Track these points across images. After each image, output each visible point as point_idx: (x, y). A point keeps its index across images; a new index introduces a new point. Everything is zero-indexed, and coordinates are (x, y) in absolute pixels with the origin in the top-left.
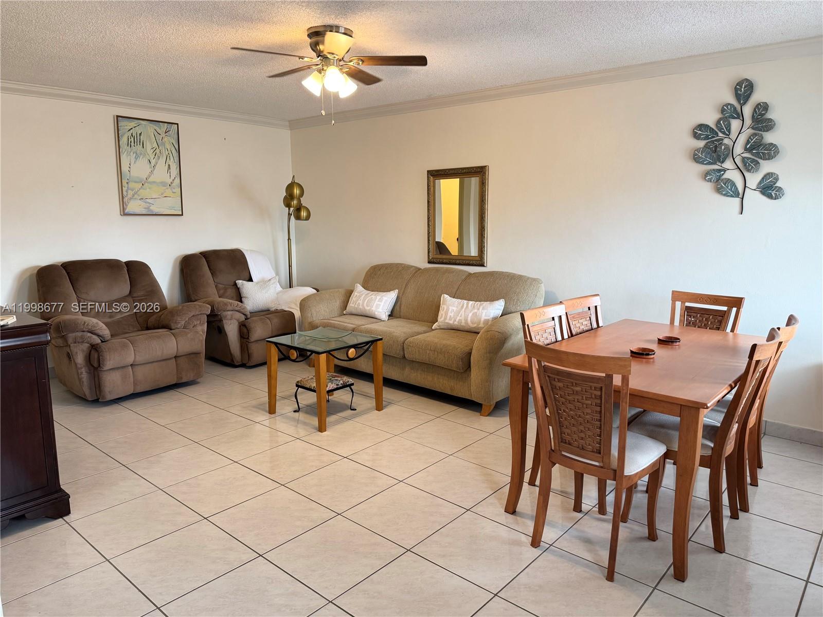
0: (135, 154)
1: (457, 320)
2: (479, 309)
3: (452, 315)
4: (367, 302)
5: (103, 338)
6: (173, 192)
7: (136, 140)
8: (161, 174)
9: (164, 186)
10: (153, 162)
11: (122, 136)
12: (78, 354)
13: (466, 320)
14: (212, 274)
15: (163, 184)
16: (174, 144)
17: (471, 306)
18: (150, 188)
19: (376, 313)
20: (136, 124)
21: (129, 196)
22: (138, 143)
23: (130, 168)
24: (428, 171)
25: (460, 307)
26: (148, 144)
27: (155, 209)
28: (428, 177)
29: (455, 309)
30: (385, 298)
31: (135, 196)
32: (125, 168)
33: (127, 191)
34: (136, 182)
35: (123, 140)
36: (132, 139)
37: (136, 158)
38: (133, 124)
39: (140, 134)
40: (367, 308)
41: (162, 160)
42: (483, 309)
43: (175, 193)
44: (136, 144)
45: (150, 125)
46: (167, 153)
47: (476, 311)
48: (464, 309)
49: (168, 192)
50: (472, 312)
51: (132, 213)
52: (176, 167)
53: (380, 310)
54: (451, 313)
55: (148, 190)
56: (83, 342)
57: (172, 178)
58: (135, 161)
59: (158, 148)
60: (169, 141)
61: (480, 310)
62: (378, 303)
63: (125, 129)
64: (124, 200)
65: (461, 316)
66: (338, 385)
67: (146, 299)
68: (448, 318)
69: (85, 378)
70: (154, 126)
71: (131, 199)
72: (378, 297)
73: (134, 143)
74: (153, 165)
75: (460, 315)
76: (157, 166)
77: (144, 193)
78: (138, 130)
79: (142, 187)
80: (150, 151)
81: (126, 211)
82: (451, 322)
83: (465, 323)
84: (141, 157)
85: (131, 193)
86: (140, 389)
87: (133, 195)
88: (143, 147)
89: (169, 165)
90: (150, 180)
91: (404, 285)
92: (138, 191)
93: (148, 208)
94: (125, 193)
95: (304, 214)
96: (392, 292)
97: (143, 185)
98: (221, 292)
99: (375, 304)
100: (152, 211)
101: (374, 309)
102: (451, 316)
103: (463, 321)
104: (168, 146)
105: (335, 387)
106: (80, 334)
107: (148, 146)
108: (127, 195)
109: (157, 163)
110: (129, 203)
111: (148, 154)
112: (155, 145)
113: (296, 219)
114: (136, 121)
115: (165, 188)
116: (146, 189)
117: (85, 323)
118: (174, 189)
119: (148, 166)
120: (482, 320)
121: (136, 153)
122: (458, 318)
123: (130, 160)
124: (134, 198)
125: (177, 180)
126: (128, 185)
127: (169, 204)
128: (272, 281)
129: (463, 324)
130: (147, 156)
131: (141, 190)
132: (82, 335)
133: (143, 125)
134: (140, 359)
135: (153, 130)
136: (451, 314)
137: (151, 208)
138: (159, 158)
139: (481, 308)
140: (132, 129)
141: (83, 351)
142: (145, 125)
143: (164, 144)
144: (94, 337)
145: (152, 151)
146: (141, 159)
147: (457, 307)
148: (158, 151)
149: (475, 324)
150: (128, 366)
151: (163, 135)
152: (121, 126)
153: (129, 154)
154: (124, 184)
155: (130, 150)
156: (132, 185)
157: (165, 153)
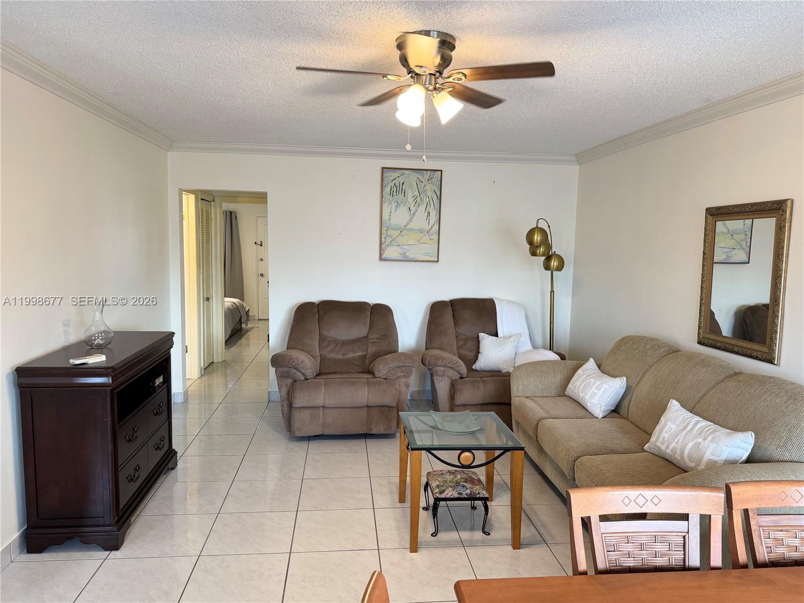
0: (396, 203)
1: (671, 447)
2: (705, 439)
3: (667, 436)
4: (585, 384)
5: (306, 376)
6: (430, 239)
7: (399, 189)
8: (420, 221)
9: (421, 233)
10: (413, 209)
11: (385, 187)
12: (283, 387)
13: (682, 452)
14: (455, 324)
15: (421, 231)
16: (436, 191)
17: (698, 430)
18: (407, 235)
19: (589, 404)
20: (400, 174)
21: (387, 243)
22: (400, 192)
23: (390, 216)
24: (707, 210)
25: (681, 428)
26: (410, 192)
27: (411, 255)
28: (706, 218)
29: (674, 427)
30: (605, 386)
31: (393, 243)
32: (385, 216)
33: (385, 238)
34: (394, 229)
35: (386, 190)
36: (395, 188)
37: (397, 207)
38: (397, 174)
39: (403, 183)
40: (581, 395)
41: (422, 208)
42: (713, 440)
43: (432, 239)
44: (398, 193)
45: (414, 174)
46: (428, 200)
47: (700, 440)
48: (685, 432)
49: (426, 238)
50: (694, 441)
51: (388, 259)
52: (435, 214)
53: (595, 401)
54: (667, 433)
55: (405, 236)
56: (288, 377)
57: (431, 224)
58: (395, 210)
59: (419, 196)
60: (430, 188)
61: (707, 441)
62: (595, 391)
63: (389, 179)
64: (382, 246)
65: (677, 443)
66: (460, 494)
67: (377, 342)
68: (661, 440)
69: (286, 410)
70: (416, 174)
71: (388, 245)
72: (598, 383)
73: (396, 192)
74: (412, 212)
75: (676, 440)
76: (416, 214)
77: (400, 240)
78: (401, 180)
79: (399, 234)
80: (410, 199)
81: (383, 257)
82: (663, 448)
83: (680, 455)
84: (402, 206)
85: (389, 239)
86: (327, 432)
87: (391, 242)
88: (405, 196)
89: (429, 212)
90: (408, 227)
91: (642, 372)
92: (396, 238)
93: (404, 254)
94: (383, 240)
95: (554, 263)
96: (618, 379)
97: (401, 232)
98: (461, 343)
99: (591, 392)
100: (408, 257)
101: (587, 397)
102: (664, 437)
103: (678, 452)
104: (429, 194)
105: (456, 496)
106: (286, 369)
107: (410, 195)
108: (385, 242)
109: (416, 211)
110: (386, 249)
111: (408, 202)
112: (417, 193)
113: (546, 270)
114: (400, 171)
115: (422, 235)
116: (403, 236)
117: (291, 360)
118: (432, 235)
119: (408, 213)
120: (705, 459)
121: (398, 202)
122: (673, 445)
123: (391, 208)
124: (391, 244)
125: (436, 228)
126: (387, 232)
127: (426, 249)
128: (512, 339)
129: (677, 456)
130: (408, 204)
131: (399, 237)
132: (288, 371)
133: (407, 175)
134: (329, 402)
135: (415, 179)
136: (665, 435)
137: (407, 254)
138: (419, 205)
139: (710, 438)
140: (395, 179)
141: (287, 385)
142: (408, 174)
143: (425, 191)
144: (298, 374)
145: (413, 199)
146: (401, 207)
147: (678, 426)
148: (418, 199)
149: (693, 462)
150: (320, 407)
151: (425, 183)
152: (385, 177)
153: (390, 203)
154: (384, 231)
155: (391, 200)
156: (391, 232)
157: (426, 200)
